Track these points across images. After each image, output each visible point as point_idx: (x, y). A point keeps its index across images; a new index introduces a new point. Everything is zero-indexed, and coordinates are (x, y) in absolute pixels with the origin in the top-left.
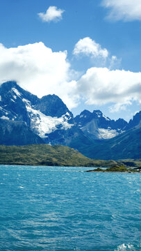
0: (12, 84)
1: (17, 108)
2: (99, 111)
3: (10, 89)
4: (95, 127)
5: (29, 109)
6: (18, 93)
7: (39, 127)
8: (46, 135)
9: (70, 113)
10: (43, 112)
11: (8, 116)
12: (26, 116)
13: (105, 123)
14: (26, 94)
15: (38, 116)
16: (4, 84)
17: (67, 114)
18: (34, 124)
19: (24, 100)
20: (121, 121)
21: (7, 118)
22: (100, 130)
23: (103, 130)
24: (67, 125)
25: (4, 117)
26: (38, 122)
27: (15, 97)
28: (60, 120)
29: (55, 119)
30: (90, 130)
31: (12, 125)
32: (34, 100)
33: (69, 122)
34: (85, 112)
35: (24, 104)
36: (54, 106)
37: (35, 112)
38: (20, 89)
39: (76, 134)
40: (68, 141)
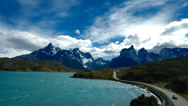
0: (77, 49)
1: (78, 56)
2: (102, 58)
5: (81, 56)
6: (78, 52)
9: (93, 58)
12: (80, 58)
13: (103, 61)
14: (81, 52)
15: (84, 58)
18: (82, 60)
19: (80, 54)
20: (108, 61)
22: (102, 63)
23: (103, 63)
25: (73, 58)
26: (83, 60)
28: (90, 59)
32: (83, 54)
33: (92, 60)
34: (99, 58)
35: (80, 55)
36: (88, 55)
37: (82, 57)
38: (79, 51)
39: (94, 63)
40: (91, 65)
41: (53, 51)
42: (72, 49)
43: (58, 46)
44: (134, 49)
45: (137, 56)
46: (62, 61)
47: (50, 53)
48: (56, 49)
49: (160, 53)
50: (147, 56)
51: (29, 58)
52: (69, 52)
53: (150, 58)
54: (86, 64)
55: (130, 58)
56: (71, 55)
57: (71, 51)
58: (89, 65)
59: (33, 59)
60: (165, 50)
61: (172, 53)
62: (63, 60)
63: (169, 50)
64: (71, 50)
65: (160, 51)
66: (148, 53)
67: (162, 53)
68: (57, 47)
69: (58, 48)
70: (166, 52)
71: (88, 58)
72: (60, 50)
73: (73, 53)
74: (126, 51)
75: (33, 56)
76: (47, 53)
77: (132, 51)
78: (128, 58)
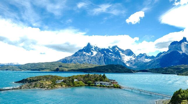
0: (116, 46)
1: (117, 54)
2: (145, 54)
3: (115, 48)
4: (144, 58)
5: (121, 54)
7: (124, 59)
8: (127, 61)
9: (135, 54)
10: (126, 55)
11: (114, 56)
12: (120, 56)
13: (147, 57)
14: (120, 49)
15: (124, 56)
16: (113, 47)
17: (133, 55)
19: (119, 51)
20: (153, 56)
21: (114, 57)
22: (146, 60)
24: (133, 59)
26: (124, 58)
27: (116, 50)
28: (131, 57)
29: (130, 56)
30: (142, 60)
31: (115, 59)
32: (123, 51)
33: (134, 57)
34: (140, 54)
36: (129, 53)
38: (118, 48)
39: (136, 61)
40: (134, 63)
41: (93, 51)
42: (111, 47)
44: (186, 41)
46: (103, 61)
47: (90, 53)
48: (95, 48)
51: (73, 60)
52: (108, 51)
54: (128, 62)
55: (182, 53)
56: (110, 53)
57: (110, 50)
58: (131, 63)
59: (77, 61)
62: (104, 59)
64: (109, 48)
68: (95, 46)
69: (97, 47)
71: (129, 56)
72: (98, 49)
73: (112, 51)
74: (177, 44)
75: (76, 57)
76: (87, 54)
77: (185, 44)
78: (180, 53)
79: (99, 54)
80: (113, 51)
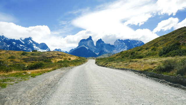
0: (30, 38)
1: (31, 46)
2: (60, 49)
3: (28, 40)
5: (34, 47)
9: (49, 49)
10: (40, 48)
11: (26, 49)
12: (33, 49)
14: (34, 42)
15: (38, 49)
16: (26, 38)
17: (48, 49)
19: (33, 44)
25: (24, 49)
27: (30, 43)
32: (37, 45)
34: (56, 49)
35: (33, 45)
36: (44, 46)
37: (37, 48)
38: (32, 41)
42: (23, 39)
43: (2, 35)
44: (92, 40)
45: (95, 46)
49: (114, 44)
50: (104, 46)
52: (18, 42)
53: (107, 49)
56: (21, 45)
57: (22, 41)
60: (118, 41)
61: (124, 44)
63: (122, 41)
64: (21, 40)
65: (115, 43)
66: (105, 44)
67: (116, 44)
69: (3, 37)
70: (119, 43)
71: (43, 49)
72: (5, 39)
74: (85, 41)
77: (91, 42)
78: (87, 49)
79: (4, 44)
80: (25, 43)
